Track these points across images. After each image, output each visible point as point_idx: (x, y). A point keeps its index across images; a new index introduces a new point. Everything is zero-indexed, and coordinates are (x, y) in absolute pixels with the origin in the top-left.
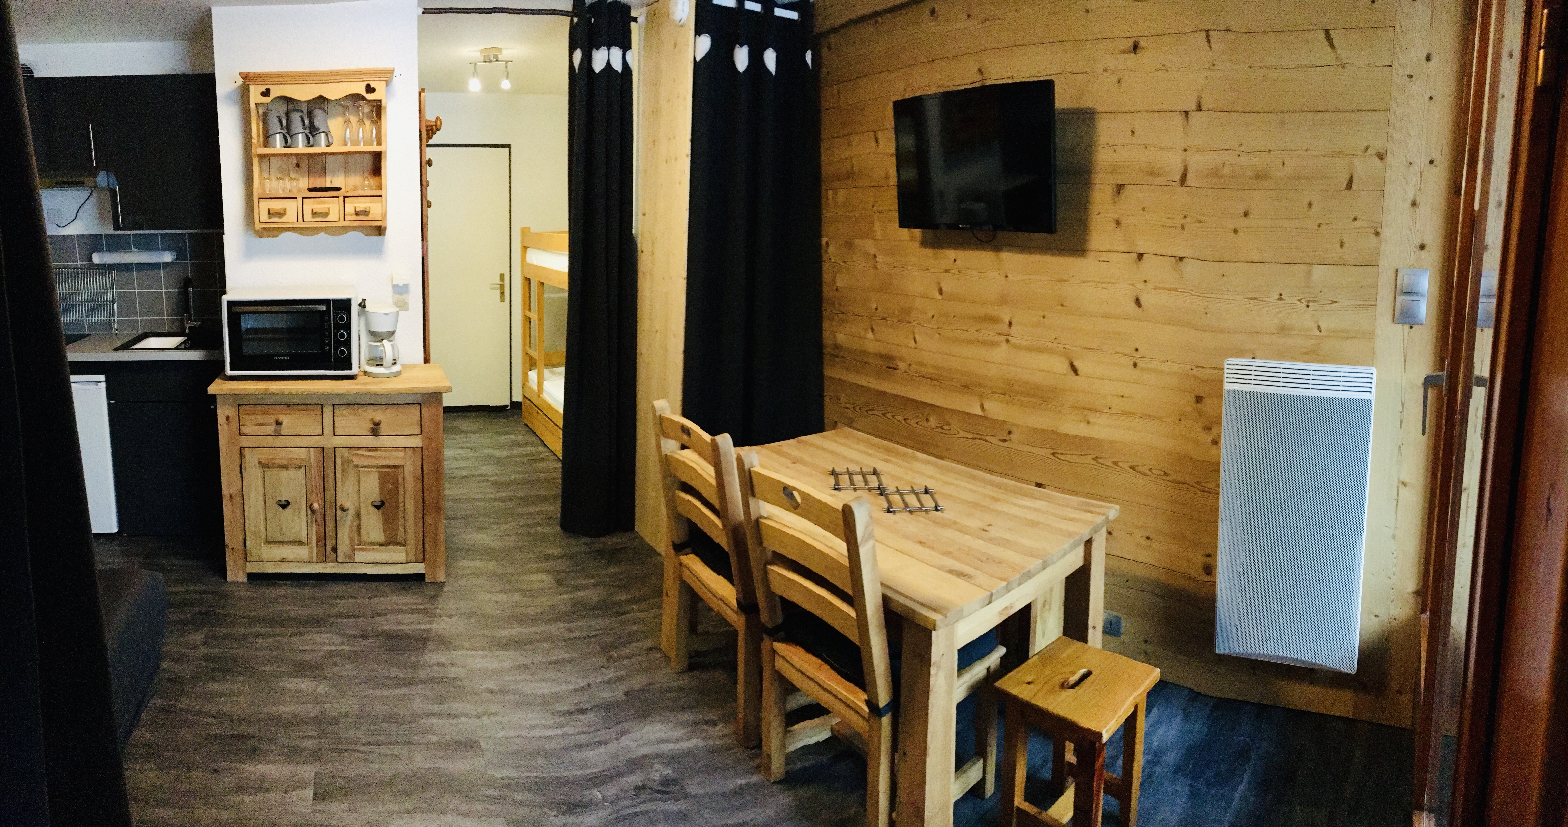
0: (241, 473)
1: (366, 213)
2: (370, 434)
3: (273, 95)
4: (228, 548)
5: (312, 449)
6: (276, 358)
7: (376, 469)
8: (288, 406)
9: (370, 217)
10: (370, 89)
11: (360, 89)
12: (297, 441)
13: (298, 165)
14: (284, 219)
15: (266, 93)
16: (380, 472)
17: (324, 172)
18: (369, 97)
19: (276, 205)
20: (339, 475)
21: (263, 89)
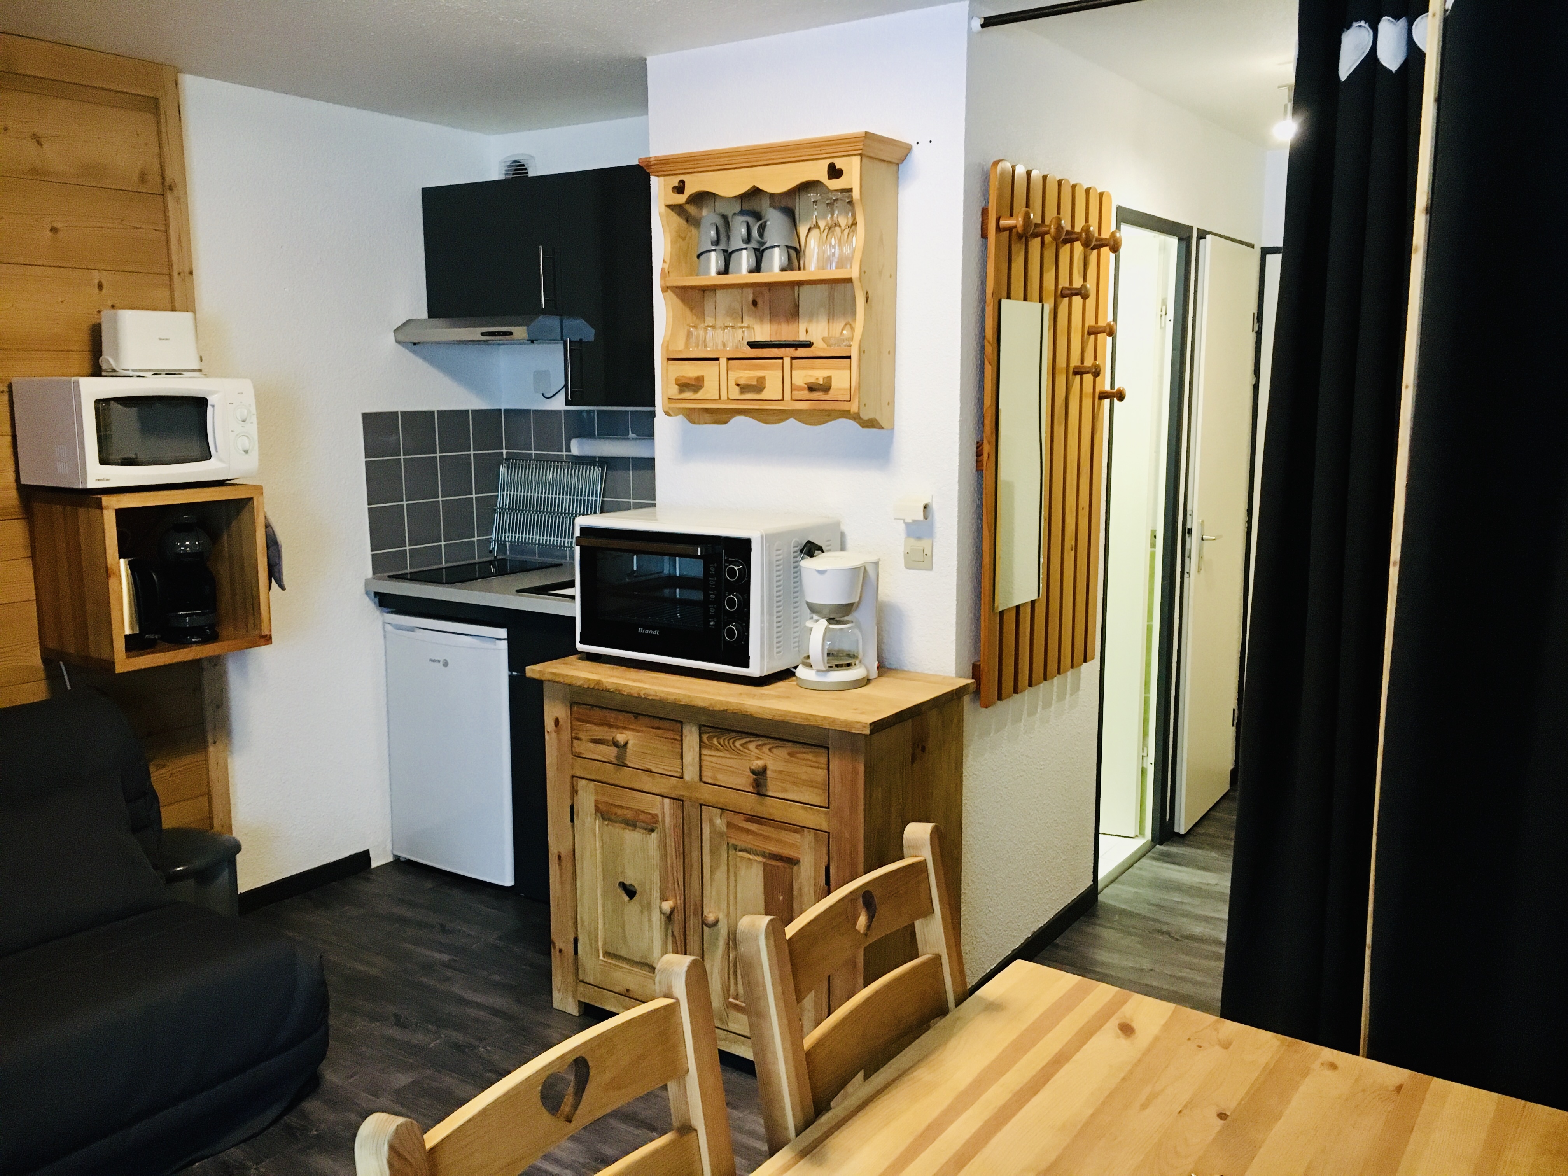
0: (572, 820)
1: (826, 388)
2: (751, 790)
3: (689, 190)
4: (555, 948)
5: (667, 801)
6: (641, 630)
7: (760, 859)
8: (636, 718)
9: (831, 395)
10: (835, 172)
11: (817, 171)
12: (647, 783)
13: (755, 303)
14: (700, 395)
15: (680, 189)
16: (765, 865)
17: (794, 314)
18: (835, 184)
19: (691, 371)
20: (707, 859)
21: (675, 181)
